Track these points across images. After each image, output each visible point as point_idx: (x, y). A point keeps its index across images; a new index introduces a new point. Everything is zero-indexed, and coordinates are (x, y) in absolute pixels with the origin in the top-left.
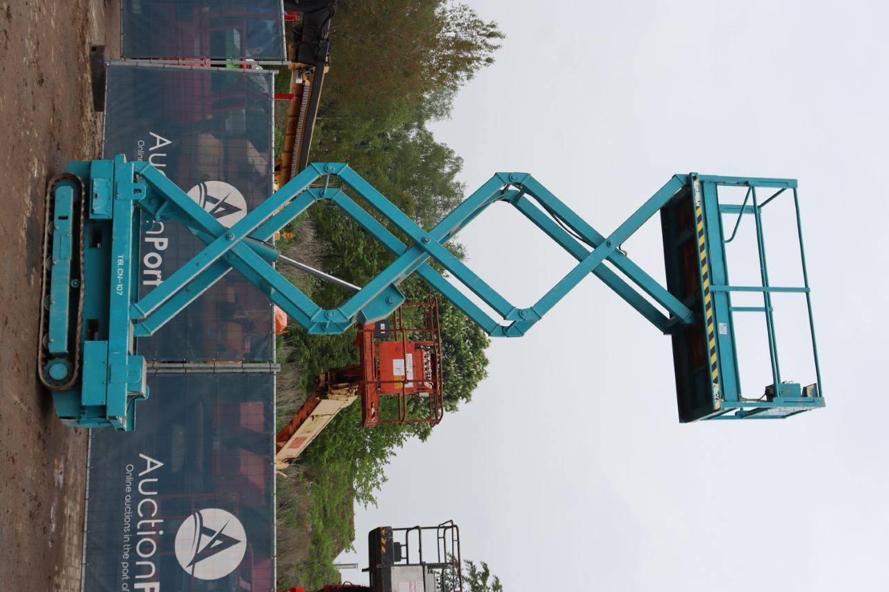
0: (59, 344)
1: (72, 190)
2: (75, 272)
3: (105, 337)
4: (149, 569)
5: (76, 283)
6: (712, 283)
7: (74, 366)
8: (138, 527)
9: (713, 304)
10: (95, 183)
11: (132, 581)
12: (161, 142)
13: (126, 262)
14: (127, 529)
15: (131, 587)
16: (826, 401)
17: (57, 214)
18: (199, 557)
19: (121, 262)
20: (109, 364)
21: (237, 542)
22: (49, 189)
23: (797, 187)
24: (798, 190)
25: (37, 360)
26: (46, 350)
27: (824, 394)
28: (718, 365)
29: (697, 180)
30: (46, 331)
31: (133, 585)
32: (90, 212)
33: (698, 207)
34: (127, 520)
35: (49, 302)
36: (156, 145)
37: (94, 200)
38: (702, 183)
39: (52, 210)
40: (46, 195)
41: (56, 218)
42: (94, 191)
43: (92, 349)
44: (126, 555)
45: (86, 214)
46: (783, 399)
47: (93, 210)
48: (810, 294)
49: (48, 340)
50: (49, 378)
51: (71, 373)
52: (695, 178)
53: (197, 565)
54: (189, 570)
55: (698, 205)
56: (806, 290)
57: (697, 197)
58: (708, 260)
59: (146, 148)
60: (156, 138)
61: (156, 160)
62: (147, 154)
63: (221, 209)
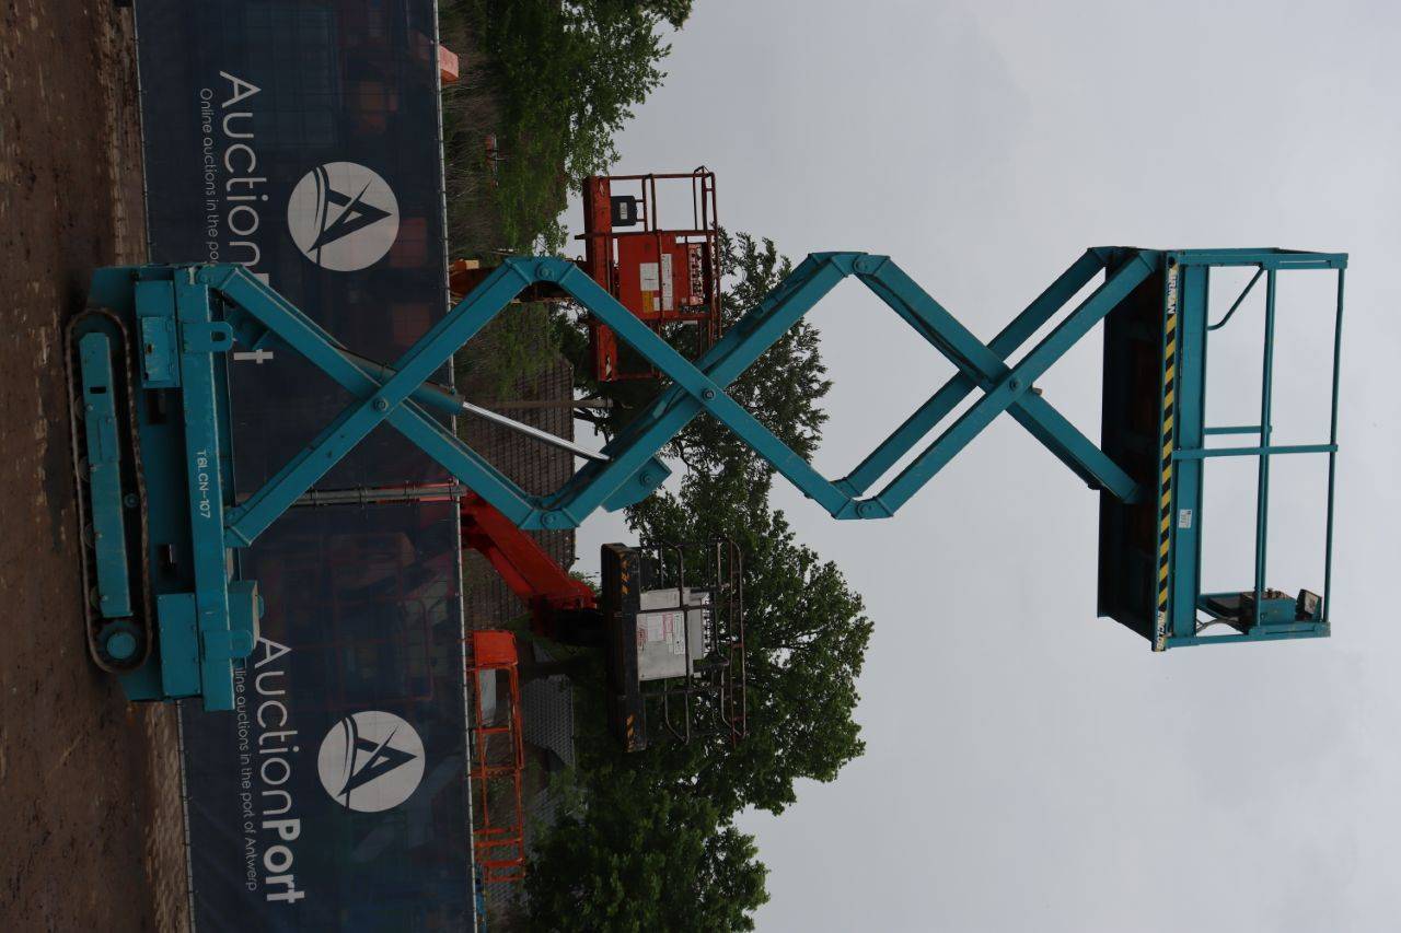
0: (118, 603)
1: (108, 340)
2: (129, 484)
3: (189, 586)
4: (280, 802)
5: (132, 501)
6: (1176, 446)
7: (144, 631)
8: (261, 743)
9: (1174, 484)
10: (145, 327)
11: (260, 818)
12: (242, 90)
13: (211, 461)
14: (244, 746)
15: (258, 826)
16: (1333, 628)
17: (87, 384)
18: (355, 782)
19: (202, 463)
20: (201, 630)
21: (411, 757)
22: (68, 344)
23: (1346, 267)
24: (1347, 272)
25: (86, 632)
26: (96, 611)
27: (1331, 618)
28: (1169, 582)
29: (1176, 266)
30: (94, 582)
31: (262, 824)
32: (142, 376)
33: (1170, 316)
34: (243, 733)
35: (92, 536)
36: (233, 96)
37: (147, 357)
38: (1183, 269)
39: (78, 373)
40: (64, 354)
41: (86, 392)
42: (145, 342)
43: (171, 606)
44: (247, 784)
45: (136, 382)
46: (1265, 629)
47: (147, 376)
48: (1337, 455)
49: (99, 598)
50: (108, 660)
51: (141, 643)
52: (1172, 262)
53: (353, 792)
54: (342, 800)
55: (1171, 312)
56: (1332, 448)
57: (1172, 298)
58: (1175, 410)
59: (216, 104)
60: (232, 83)
61: (236, 125)
62: (219, 113)
63: (354, 215)
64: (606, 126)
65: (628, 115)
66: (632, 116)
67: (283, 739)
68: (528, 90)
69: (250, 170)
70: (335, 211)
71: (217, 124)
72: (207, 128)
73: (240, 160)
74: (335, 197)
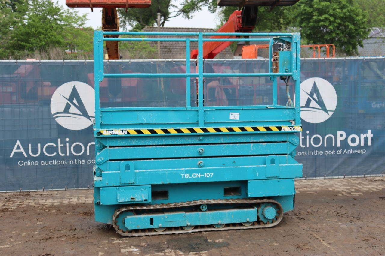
0: (251, 214)
1: (128, 217)
2: (197, 208)
3: (244, 183)
4: (330, 139)
5: (204, 207)
7: (263, 203)
8: (304, 146)
10: (122, 201)
11: (336, 148)
12: (18, 148)
13: (187, 172)
14: (305, 153)
15: (339, 148)
17: (150, 227)
18: (323, 108)
19: (187, 176)
20: (265, 178)
21: (315, 84)
22: (129, 235)
25: (263, 228)
26: (253, 224)
30: (240, 224)
31: (338, 147)
32: (146, 202)
35: (219, 225)
36: (22, 152)
37: (136, 200)
39: (143, 230)
40: (134, 237)
41: (152, 227)
42: (129, 201)
43: (253, 191)
44: (321, 153)
45: (149, 204)
47: (145, 200)
49: (248, 222)
50: (276, 218)
51: (269, 204)
53: (328, 109)
54: (331, 114)
59: (25, 160)
60: (15, 152)
61: (35, 151)
62: (30, 158)
63: (75, 101)
64: (61, 11)
65: (57, 3)
66: (58, 1)
67: (303, 137)
68: (49, 38)
69: (55, 146)
70: (73, 109)
71: (35, 159)
72: (36, 163)
73: (51, 150)
74: (67, 109)
